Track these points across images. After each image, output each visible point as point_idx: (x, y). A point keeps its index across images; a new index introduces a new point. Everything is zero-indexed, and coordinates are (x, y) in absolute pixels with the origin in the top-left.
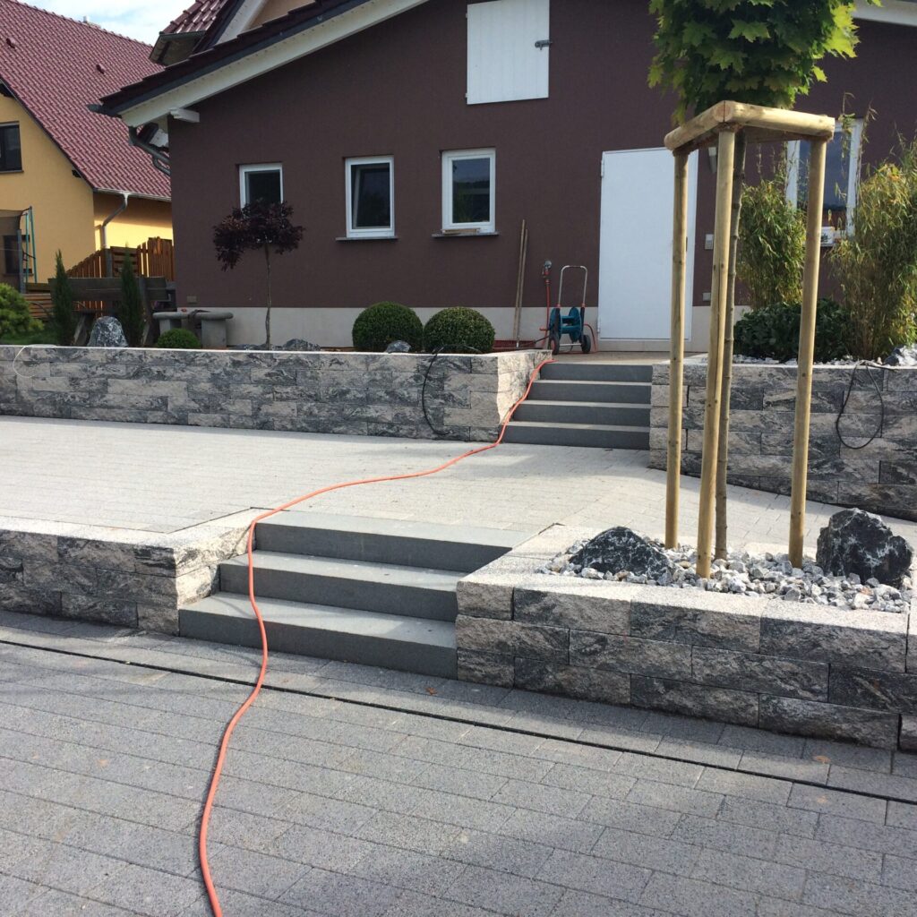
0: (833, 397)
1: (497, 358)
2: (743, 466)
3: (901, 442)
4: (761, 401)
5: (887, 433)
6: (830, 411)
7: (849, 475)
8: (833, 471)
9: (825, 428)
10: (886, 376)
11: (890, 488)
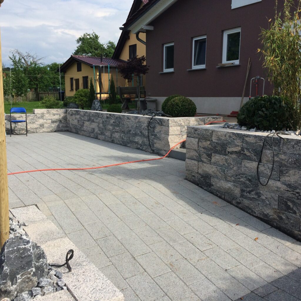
0: (256, 152)
1: (169, 120)
3: (289, 186)
5: (283, 179)
6: (255, 161)
8: (256, 197)
11: (283, 214)
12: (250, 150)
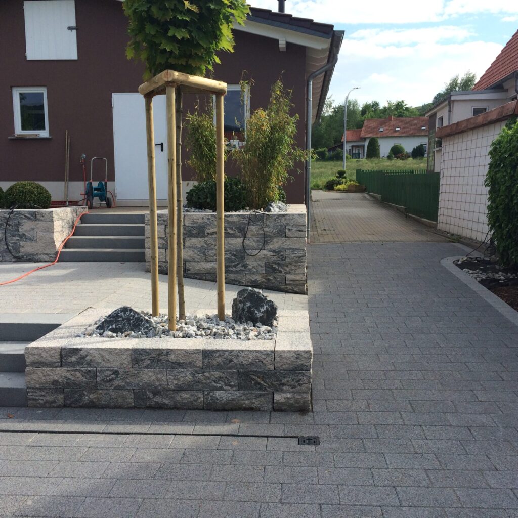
0: (240, 229)
1: (52, 211)
2: (197, 268)
3: (274, 251)
4: (204, 233)
5: (268, 247)
6: (239, 237)
7: (250, 270)
8: (243, 268)
9: (237, 246)
10: (265, 217)
11: (270, 276)
12: (234, 228)
